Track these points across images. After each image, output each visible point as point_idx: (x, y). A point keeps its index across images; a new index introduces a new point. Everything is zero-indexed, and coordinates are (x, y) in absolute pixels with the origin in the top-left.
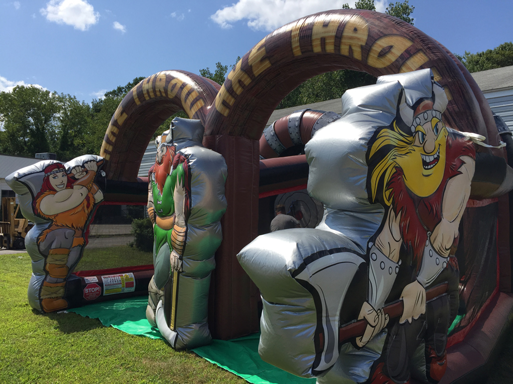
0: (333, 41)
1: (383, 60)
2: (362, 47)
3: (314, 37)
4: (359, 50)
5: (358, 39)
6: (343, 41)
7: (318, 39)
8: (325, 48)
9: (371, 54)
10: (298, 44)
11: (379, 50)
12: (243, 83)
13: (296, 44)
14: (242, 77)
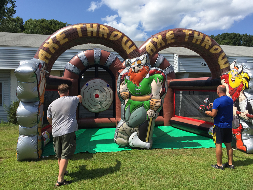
0: (200, 41)
1: (215, 51)
2: (209, 46)
3: (194, 38)
4: (208, 46)
5: (209, 43)
6: (204, 42)
7: (195, 39)
8: (197, 42)
9: (212, 49)
10: (188, 38)
11: (215, 48)
12: (162, 44)
13: (187, 37)
14: (162, 42)
